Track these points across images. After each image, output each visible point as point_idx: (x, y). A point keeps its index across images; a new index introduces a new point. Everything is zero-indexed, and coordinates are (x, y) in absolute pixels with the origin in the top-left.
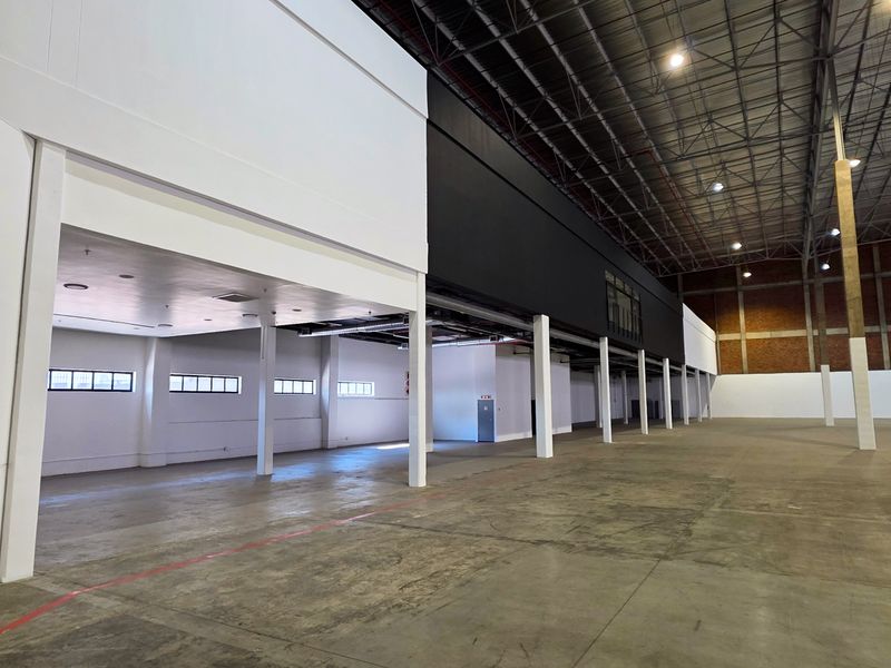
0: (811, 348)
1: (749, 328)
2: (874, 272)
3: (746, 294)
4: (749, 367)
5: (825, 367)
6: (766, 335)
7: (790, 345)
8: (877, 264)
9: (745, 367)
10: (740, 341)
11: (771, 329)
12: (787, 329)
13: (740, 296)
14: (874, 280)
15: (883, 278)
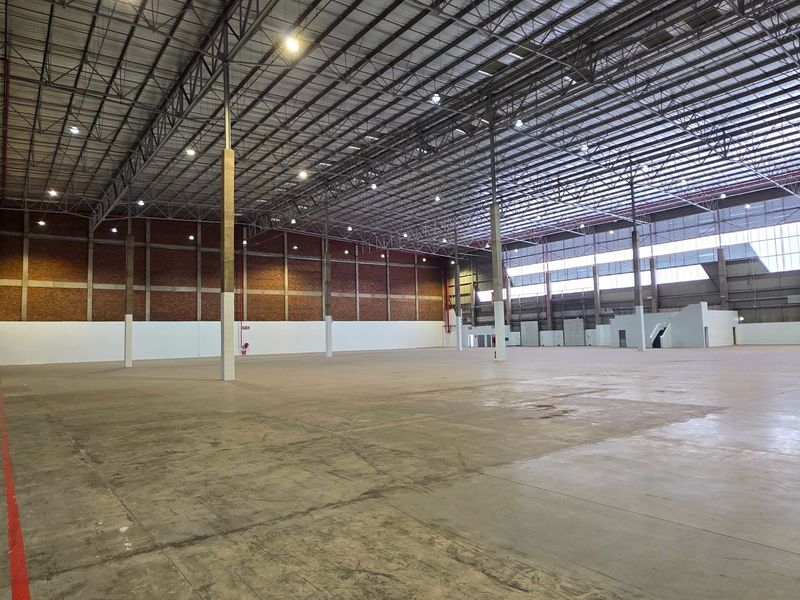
0: (90, 300)
1: (32, 276)
2: (145, 241)
3: (32, 242)
4: (28, 314)
5: (129, 317)
6: (50, 284)
7: (71, 297)
8: (148, 237)
9: (24, 314)
10: (21, 287)
11: (54, 278)
12: (70, 280)
13: (26, 243)
14: (145, 248)
15: (152, 248)
